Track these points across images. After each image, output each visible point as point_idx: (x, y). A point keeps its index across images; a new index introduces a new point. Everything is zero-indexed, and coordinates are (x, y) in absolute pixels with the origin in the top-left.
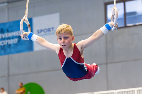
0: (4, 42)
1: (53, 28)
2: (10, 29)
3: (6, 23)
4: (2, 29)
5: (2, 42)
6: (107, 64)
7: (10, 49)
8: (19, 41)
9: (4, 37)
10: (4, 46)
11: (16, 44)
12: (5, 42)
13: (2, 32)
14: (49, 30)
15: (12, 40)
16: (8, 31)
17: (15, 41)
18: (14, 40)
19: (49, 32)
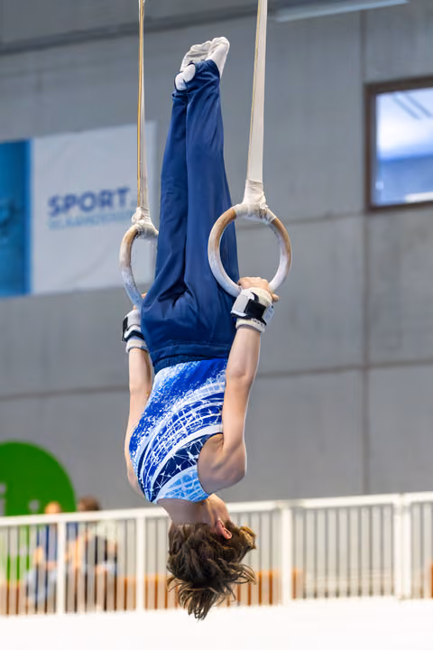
1: (123, 192)
6: (366, 367)
14: (105, 199)
19: (107, 210)
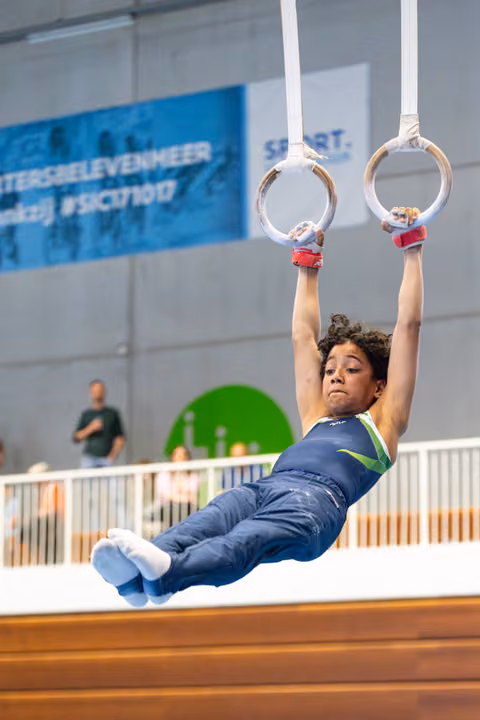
0: (113, 193)
2: (141, 137)
3: (127, 109)
4: (105, 135)
5: (105, 194)
7: (141, 229)
8: (181, 192)
9: (112, 171)
10: (115, 212)
11: (166, 206)
12: (120, 197)
13: (106, 148)
14: (320, 141)
15: (148, 187)
16: (133, 147)
17: (165, 190)
18: (160, 186)
